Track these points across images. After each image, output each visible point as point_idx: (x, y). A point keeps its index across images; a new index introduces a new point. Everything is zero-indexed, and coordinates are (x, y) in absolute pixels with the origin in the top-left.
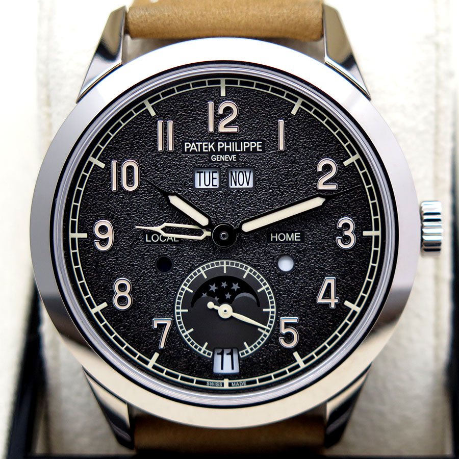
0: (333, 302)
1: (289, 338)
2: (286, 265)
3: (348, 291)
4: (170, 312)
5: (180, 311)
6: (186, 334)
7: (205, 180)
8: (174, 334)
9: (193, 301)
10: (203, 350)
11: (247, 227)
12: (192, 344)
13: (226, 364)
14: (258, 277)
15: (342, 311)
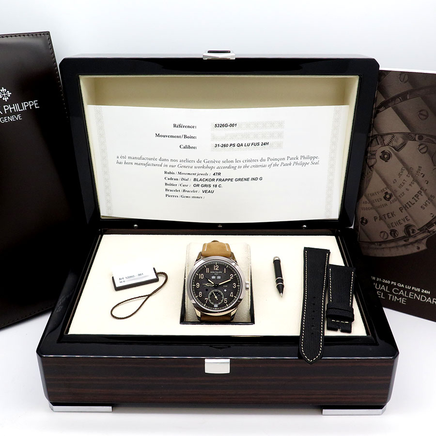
0: (232, 296)
1: (226, 302)
2: (225, 290)
3: (235, 295)
4: (207, 297)
5: (209, 297)
6: (210, 301)
7: (213, 277)
8: (208, 301)
9: (211, 296)
10: (212, 303)
11: (220, 284)
12: (211, 302)
13: (216, 306)
14: (221, 292)
15: (234, 298)
